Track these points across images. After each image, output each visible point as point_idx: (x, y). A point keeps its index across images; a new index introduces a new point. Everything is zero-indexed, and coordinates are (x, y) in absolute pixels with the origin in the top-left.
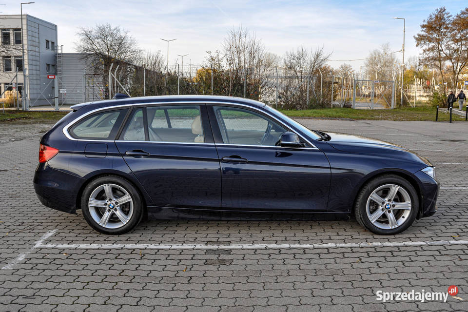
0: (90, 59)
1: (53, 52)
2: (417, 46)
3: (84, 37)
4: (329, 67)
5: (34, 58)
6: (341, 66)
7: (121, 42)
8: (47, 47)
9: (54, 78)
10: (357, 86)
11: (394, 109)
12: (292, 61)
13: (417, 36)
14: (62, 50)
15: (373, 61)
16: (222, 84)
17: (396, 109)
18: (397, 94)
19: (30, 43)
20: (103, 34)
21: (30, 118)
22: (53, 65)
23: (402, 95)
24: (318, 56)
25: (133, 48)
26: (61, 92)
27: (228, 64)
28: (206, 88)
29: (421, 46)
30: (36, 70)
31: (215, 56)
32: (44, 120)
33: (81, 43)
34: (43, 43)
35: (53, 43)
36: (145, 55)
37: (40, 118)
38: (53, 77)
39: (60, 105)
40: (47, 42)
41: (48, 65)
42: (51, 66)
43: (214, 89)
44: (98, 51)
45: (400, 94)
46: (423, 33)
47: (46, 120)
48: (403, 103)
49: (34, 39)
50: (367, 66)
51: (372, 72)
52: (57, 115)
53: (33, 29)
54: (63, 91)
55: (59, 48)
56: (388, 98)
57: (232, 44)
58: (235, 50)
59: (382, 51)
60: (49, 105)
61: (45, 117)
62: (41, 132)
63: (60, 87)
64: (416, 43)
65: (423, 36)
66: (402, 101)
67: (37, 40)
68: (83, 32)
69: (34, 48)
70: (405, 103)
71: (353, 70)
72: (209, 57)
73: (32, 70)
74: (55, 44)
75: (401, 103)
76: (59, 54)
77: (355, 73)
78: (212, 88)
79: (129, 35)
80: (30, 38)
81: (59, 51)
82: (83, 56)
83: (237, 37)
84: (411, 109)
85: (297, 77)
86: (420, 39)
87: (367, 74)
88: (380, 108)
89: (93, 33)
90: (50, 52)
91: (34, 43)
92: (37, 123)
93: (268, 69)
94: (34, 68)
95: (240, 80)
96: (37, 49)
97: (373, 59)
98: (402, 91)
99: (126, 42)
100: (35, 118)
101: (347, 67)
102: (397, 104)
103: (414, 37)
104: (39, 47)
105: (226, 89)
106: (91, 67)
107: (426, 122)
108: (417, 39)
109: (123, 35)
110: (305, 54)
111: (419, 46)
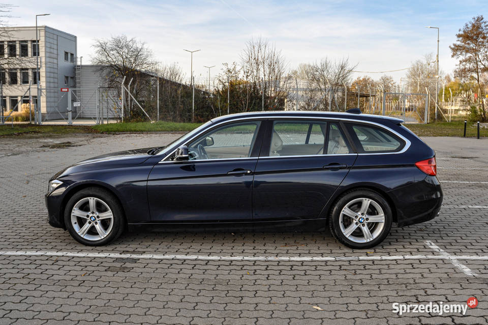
0: (105, 72)
1: (72, 64)
2: (453, 56)
3: (99, 48)
4: (368, 79)
5: (52, 70)
6: (382, 78)
7: (137, 54)
8: (66, 59)
9: (68, 91)
10: (397, 98)
11: (428, 123)
12: (315, 73)
13: (453, 47)
14: (81, 61)
15: (415, 72)
16: (238, 98)
17: (429, 123)
18: (431, 107)
19: (48, 55)
20: (119, 45)
21: (39, 132)
22: (71, 78)
23: (436, 109)
24: (342, 68)
25: (150, 60)
26: (74, 105)
27: (245, 76)
28: (223, 102)
29: (457, 57)
30: (54, 83)
31: (232, 68)
32: (52, 134)
33: (96, 55)
34: (62, 55)
35: (72, 55)
36: (160, 67)
37: (49, 132)
38: (66, 90)
39: (73, 118)
40: (66, 53)
41: (67, 77)
42: (69, 78)
43: (230, 102)
44: (113, 64)
45: (435, 108)
46: (459, 43)
47: (54, 135)
48: (438, 118)
49: (52, 50)
50: (409, 77)
51: (414, 84)
52: (68, 130)
53: (51, 41)
54: (76, 104)
55: (79, 60)
56: (422, 112)
57: (251, 56)
58: (254, 62)
59: (425, 62)
60: (61, 119)
61: (54, 131)
62: (41, 147)
63: (74, 100)
64: (452, 54)
65: (459, 46)
66: (436, 115)
67: (55, 52)
68: (98, 44)
69: (52, 60)
70: (440, 117)
71: (394, 81)
72: (225, 69)
73: (50, 82)
74: (74, 55)
75: (436, 117)
76: (78, 66)
77: (396, 85)
78: (228, 102)
79: (145, 46)
80: (48, 50)
81: (79, 63)
82: (99, 68)
83: (256, 49)
84: (446, 123)
85: (321, 90)
86: (456, 49)
87: (408, 86)
88: (414, 123)
89: (108, 45)
90: (69, 64)
91: (52, 55)
92: (43, 137)
93: (289, 81)
94: (52, 80)
95: (258, 93)
96: (55, 61)
97: (416, 70)
98: (436, 105)
99: (142, 54)
100: (44, 133)
101: (387, 79)
102: (431, 118)
103: (450, 47)
104: (57, 59)
105: (243, 102)
106: (106, 80)
107: (453, 137)
108: (453, 49)
109: (139, 46)
110: (329, 65)
111: (455, 57)
